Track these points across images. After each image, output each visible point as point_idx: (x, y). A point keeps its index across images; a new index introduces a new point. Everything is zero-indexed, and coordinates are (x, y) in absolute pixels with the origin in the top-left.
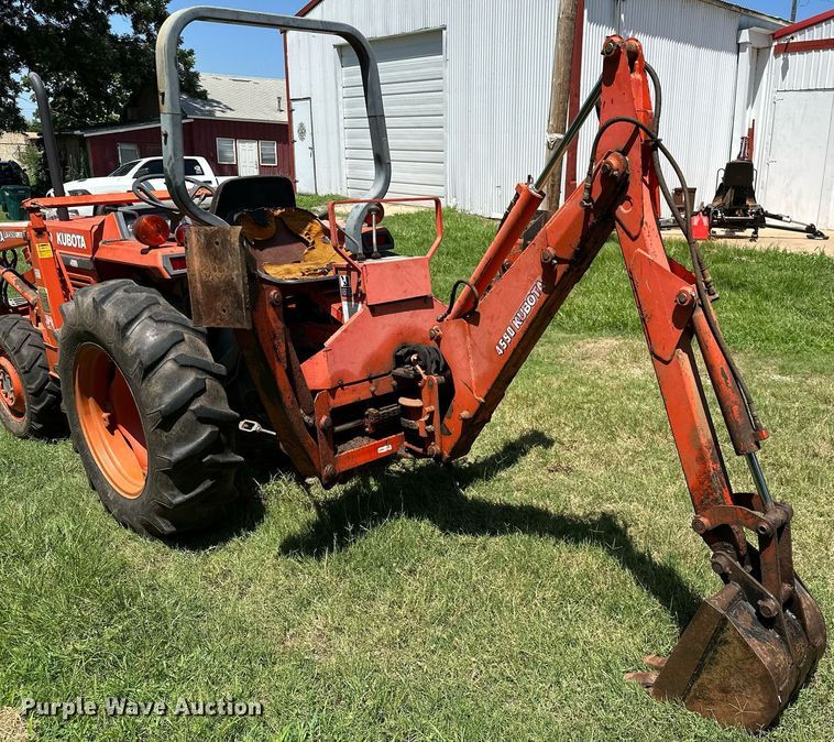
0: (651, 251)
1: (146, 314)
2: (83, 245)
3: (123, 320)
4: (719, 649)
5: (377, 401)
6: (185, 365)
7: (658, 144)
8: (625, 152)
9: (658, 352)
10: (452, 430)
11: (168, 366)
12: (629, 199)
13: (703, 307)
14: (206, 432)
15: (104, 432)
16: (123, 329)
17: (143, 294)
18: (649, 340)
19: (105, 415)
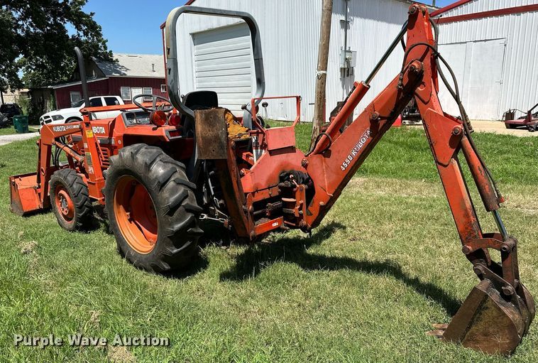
0: (436, 109)
1: (158, 159)
2: (104, 131)
3: (148, 162)
4: (483, 312)
5: (272, 199)
6: (179, 183)
7: (438, 55)
8: (421, 60)
9: (440, 161)
10: (313, 212)
11: (171, 184)
12: (423, 83)
13: (467, 135)
14: (189, 216)
15: (127, 222)
16: (148, 167)
17: (155, 150)
18: (434, 155)
19: (128, 213)
